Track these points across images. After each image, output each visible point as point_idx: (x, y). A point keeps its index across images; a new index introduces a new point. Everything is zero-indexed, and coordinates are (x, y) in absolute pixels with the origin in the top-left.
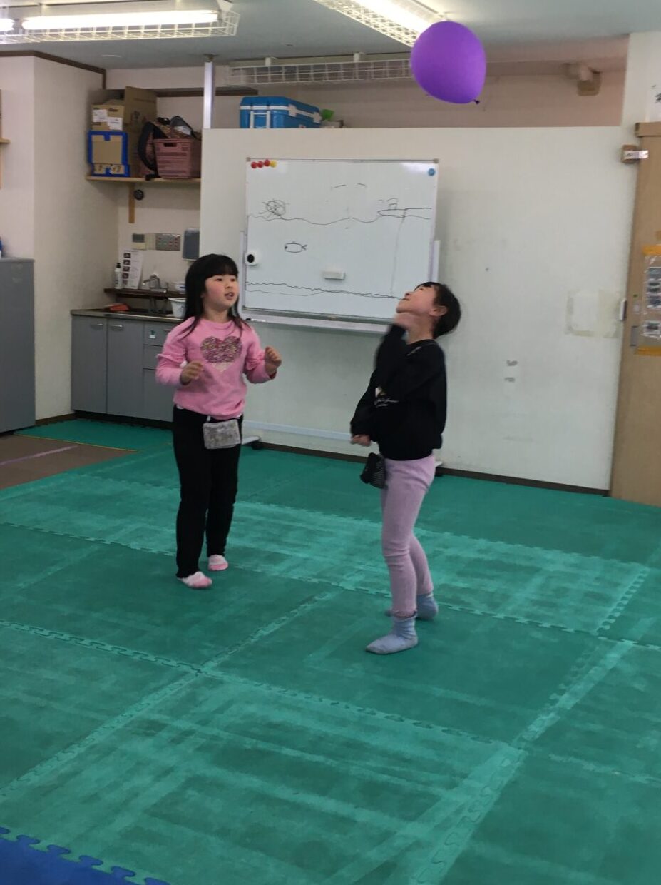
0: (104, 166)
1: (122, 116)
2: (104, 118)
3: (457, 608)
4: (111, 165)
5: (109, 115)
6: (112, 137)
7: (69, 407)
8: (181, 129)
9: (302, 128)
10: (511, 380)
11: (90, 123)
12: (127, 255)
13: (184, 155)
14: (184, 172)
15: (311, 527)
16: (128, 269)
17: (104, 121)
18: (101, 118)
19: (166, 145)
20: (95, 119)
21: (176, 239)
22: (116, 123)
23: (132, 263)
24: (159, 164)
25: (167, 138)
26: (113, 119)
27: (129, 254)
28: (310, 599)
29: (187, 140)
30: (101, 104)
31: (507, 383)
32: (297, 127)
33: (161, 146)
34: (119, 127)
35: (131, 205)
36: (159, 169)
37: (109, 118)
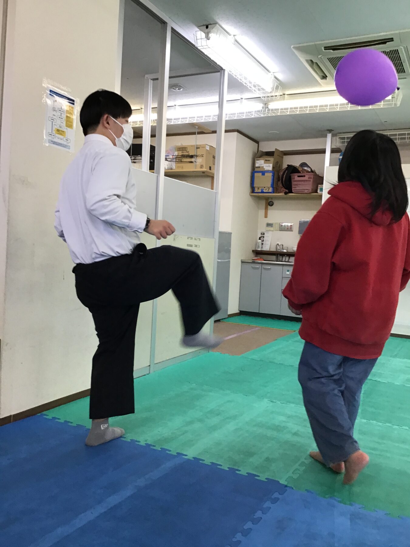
0: (260, 188)
1: (272, 163)
2: (262, 164)
4: (265, 187)
5: (265, 163)
6: (266, 174)
7: (238, 310)
8: (306, 168)
11: (253, 167)
14: (307, 189)
16: (263, 241)
17: (262, 166)
18: (260, 165)
19: (299, 176)
20: (257, 165)
22: (269, 167)
23: (265, 237)
24: (293, 186)
25: (300, 173)
26: (267, 165)
27: (264, 233)
30: (260, 157)
33: (295, 177)
34: (270, 168)
35: (266, 209)
36: (293, 189)
37: (265, 164)
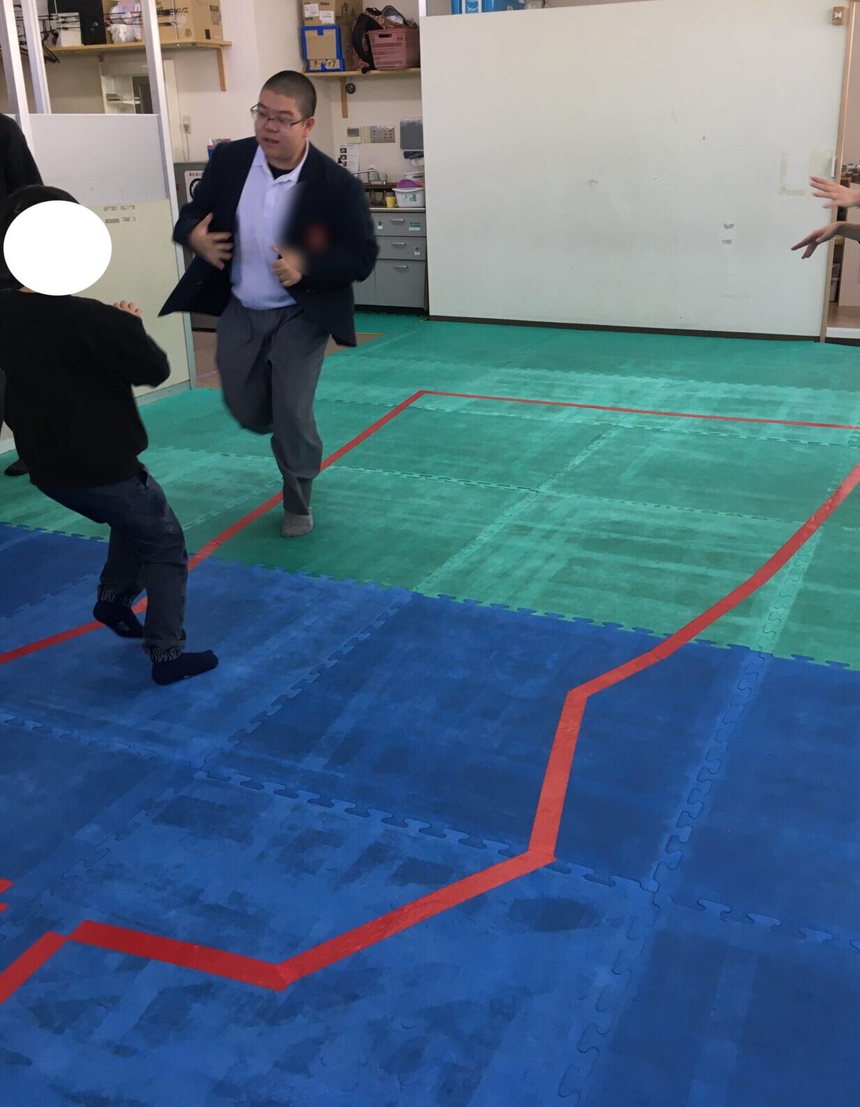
0: (319, 62)
1: (334, 9)
2: (315, 13)
3: (725, 435)
4: (327, 60)
5: (320, 9)
6: (325, 31)
8: (393, 18)
9: (510, 9)
10: (729, 242)
11: (301, 18)
12: (344, 150)
13: (400, 45)
14: (401, 62)
15: (573, 384)
17: (317, 15)
18: (313, 13)
19: (381, 36)
20: (307, 15)
21: (390, 131)
22: (328, 17)
23: (348, 157)
24: (374, 56)
25: (382, 28)
26: (325, 12)
27: (345, 149)
28: (599, 437)
29: (399, 30)
31: (726, 245)
32: (505, 9)
33: (374, 36)
34: (332, 21)
35: (344, 100)
36: (375, 61)
37: (321, 12)
